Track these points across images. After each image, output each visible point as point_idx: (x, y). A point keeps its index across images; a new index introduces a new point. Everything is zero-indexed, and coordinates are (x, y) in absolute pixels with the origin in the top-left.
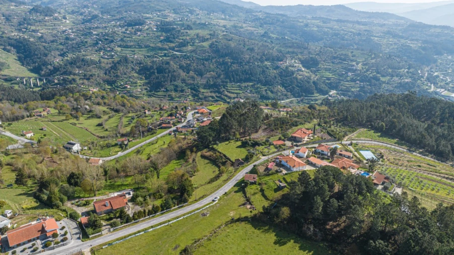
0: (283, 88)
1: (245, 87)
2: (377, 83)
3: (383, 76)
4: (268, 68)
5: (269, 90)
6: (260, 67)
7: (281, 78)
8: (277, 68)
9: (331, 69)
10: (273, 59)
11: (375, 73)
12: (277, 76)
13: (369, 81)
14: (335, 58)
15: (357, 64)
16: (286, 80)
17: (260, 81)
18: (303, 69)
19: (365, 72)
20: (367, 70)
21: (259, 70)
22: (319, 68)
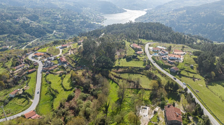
0: (28, 34)
1: (3, 38)
2: (72, 23)
3: (73, 20)
4: (11, 24)
5: (21, 37)
6: (5, 24)
7: (24, 29)
8: (17, 23)
9: (46, 20)
10: (11, 19)
11: (68, 19)
12: (21, 28)
13: (68, 23)
14: (45, 14)
15: (58, 15)
16: (28, 29)
17: (11, 33)
18: (33, 22)
19: (64, 19)
20: (65, 18)
21: (6, 26)
22: (39, 20)
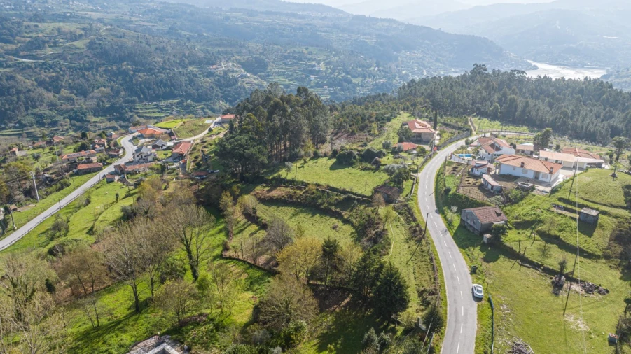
0: (228, 103)
1: (167, 106)
2: (350, 86)
3: (355, 77)
4: (196, 76)
5: (208, 108)
6: (183, 75)
7: (221, 89)
8: (210, 74)
9: (285, 72)
10: (200, 63)
11: (343, 74)
12: (214, 86)
13: (339, 84)
14: (286, 57)
15: (319, 64)
16: (229, 91)
17: (189, 96)
18: (249, 75)
19: (331, 73)
20: (334, 71)
21: (183, 79)
22: (268, 72)
